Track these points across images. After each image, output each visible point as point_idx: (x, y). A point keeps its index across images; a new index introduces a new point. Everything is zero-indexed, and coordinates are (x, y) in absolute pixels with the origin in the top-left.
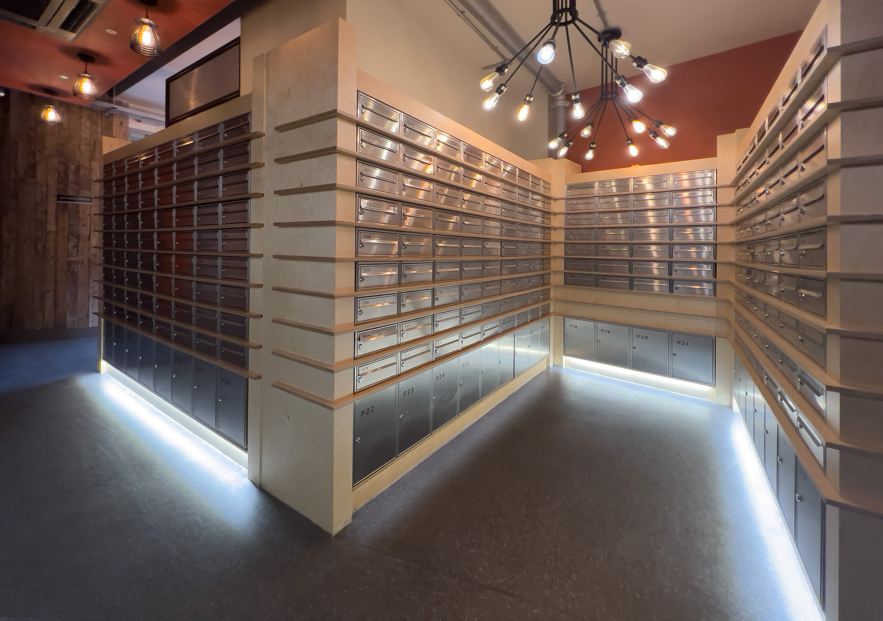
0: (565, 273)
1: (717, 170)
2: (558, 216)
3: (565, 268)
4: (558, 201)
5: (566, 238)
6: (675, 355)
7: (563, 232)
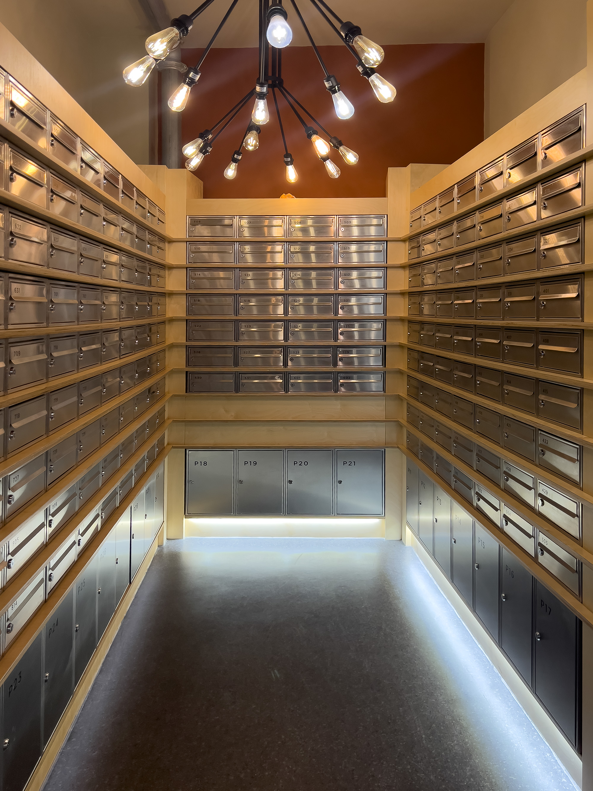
0: (187, 372)
1: (387, 215)
2: (174, 271)
3: (188, 364)
4: (174, 243)
5: (189, 311)
6: (340, 482)
7: (183, 300)
